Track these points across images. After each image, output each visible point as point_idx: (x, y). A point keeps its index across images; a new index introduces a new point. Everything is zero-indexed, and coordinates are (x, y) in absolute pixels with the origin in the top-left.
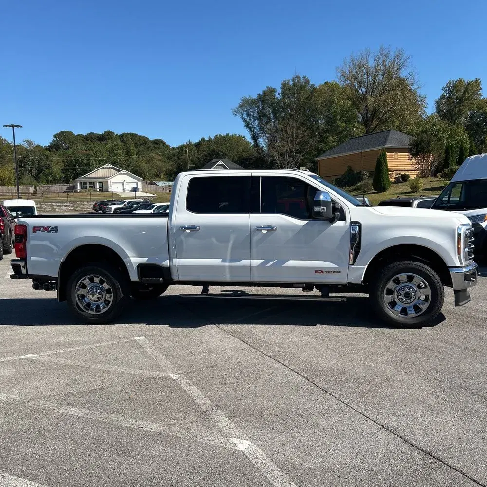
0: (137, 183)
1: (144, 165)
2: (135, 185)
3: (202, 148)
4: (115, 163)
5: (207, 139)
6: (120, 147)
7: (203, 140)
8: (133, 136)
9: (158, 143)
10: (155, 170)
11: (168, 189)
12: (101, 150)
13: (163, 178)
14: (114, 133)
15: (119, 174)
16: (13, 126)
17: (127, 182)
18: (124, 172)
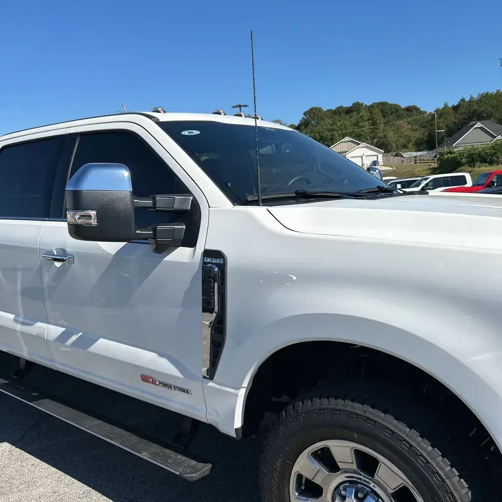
0: (377, 156)
1: (391, 136)
2: (375, 159)
3: (462, 110)
4: (360, 136)
5: (467, 100)
6: (365, 118)
7: (463, 100)
8: (383, 105)
9: (411, 110)
10: (402, 141)
11: (413, 160)
12: (346, 123)
13: (411, 149)
14: (362, 104)
15: (358, 148)
16: (240, 106)
17: (366, 156)
18: (364, 145)
